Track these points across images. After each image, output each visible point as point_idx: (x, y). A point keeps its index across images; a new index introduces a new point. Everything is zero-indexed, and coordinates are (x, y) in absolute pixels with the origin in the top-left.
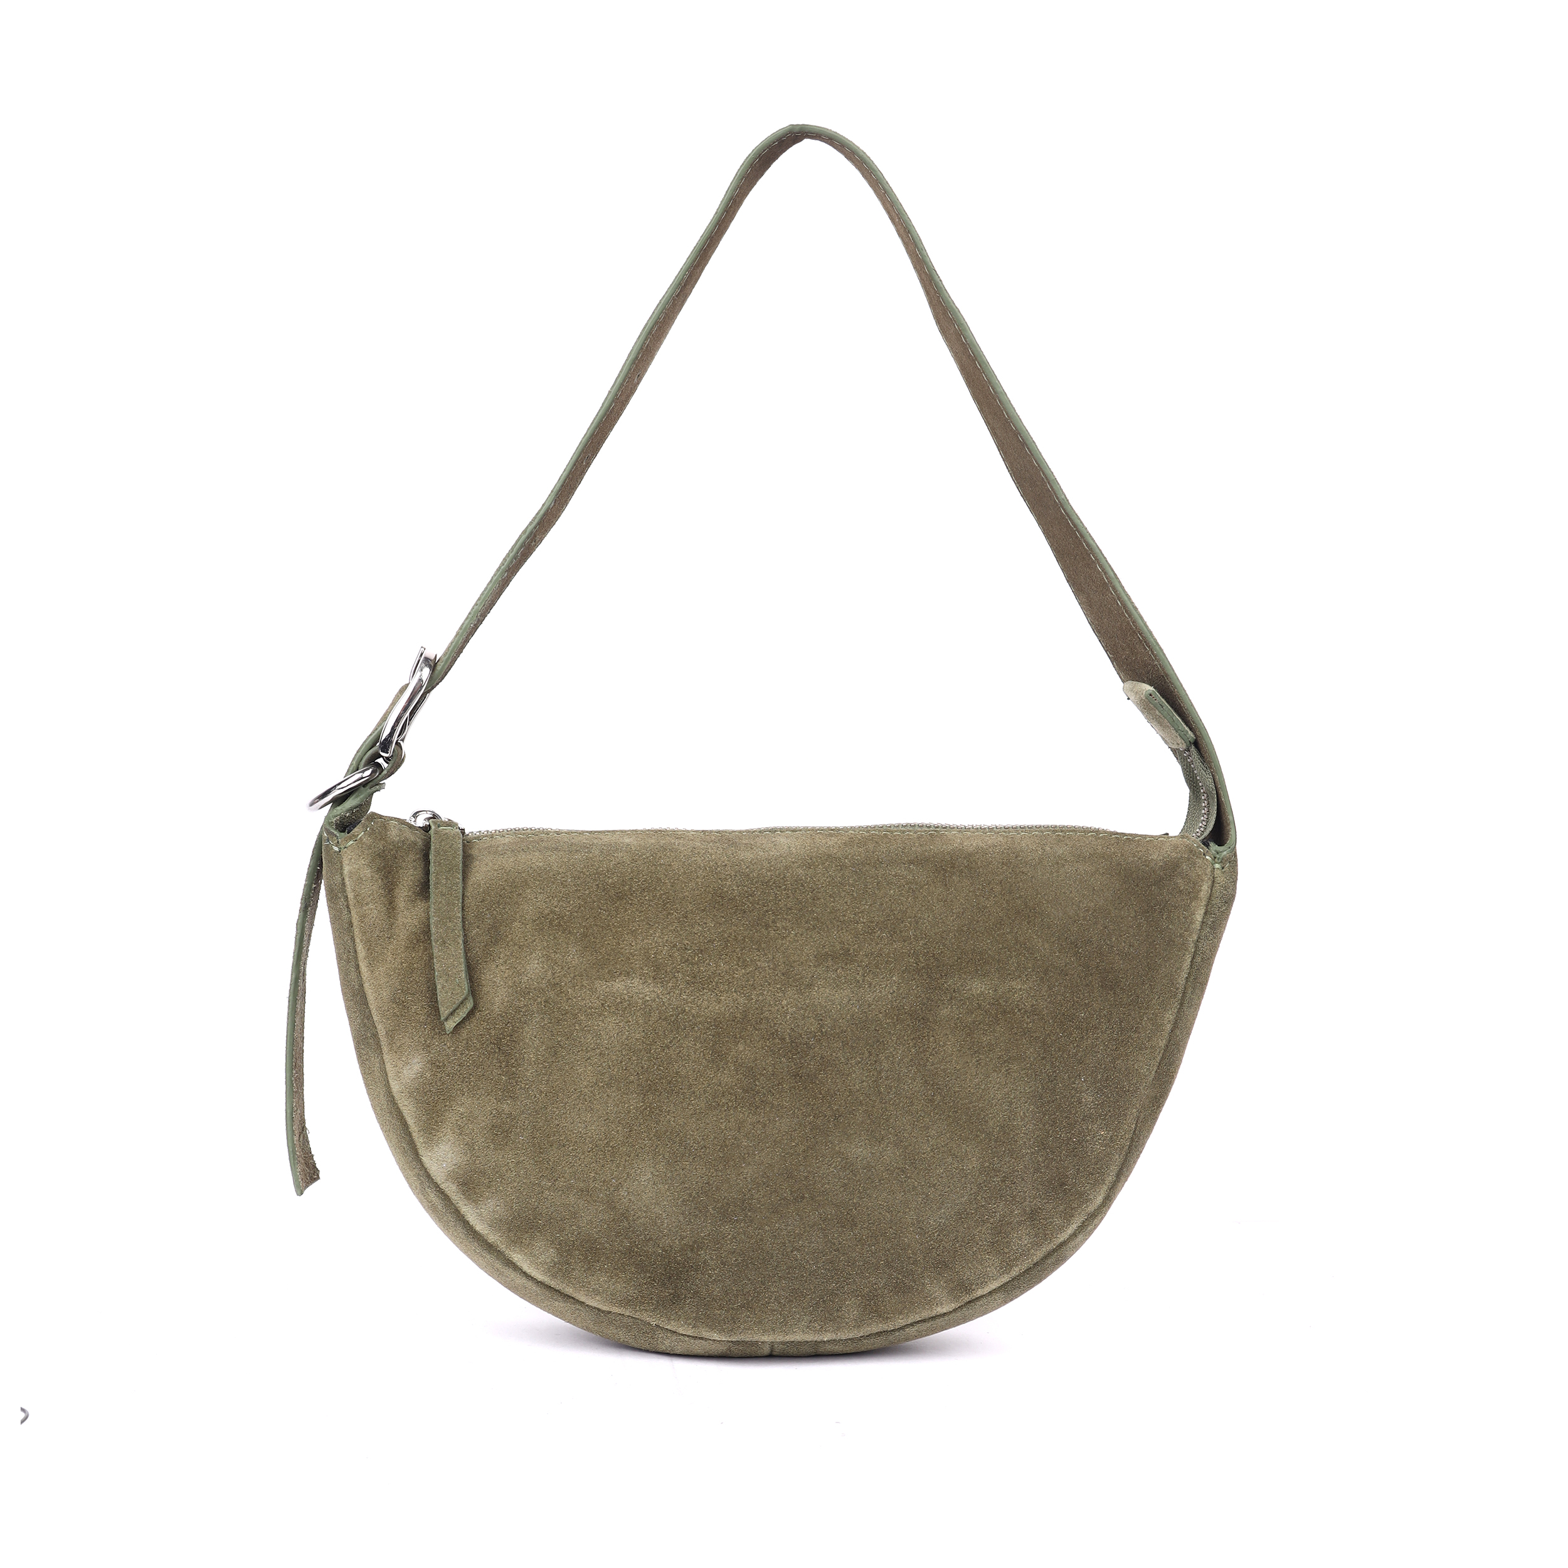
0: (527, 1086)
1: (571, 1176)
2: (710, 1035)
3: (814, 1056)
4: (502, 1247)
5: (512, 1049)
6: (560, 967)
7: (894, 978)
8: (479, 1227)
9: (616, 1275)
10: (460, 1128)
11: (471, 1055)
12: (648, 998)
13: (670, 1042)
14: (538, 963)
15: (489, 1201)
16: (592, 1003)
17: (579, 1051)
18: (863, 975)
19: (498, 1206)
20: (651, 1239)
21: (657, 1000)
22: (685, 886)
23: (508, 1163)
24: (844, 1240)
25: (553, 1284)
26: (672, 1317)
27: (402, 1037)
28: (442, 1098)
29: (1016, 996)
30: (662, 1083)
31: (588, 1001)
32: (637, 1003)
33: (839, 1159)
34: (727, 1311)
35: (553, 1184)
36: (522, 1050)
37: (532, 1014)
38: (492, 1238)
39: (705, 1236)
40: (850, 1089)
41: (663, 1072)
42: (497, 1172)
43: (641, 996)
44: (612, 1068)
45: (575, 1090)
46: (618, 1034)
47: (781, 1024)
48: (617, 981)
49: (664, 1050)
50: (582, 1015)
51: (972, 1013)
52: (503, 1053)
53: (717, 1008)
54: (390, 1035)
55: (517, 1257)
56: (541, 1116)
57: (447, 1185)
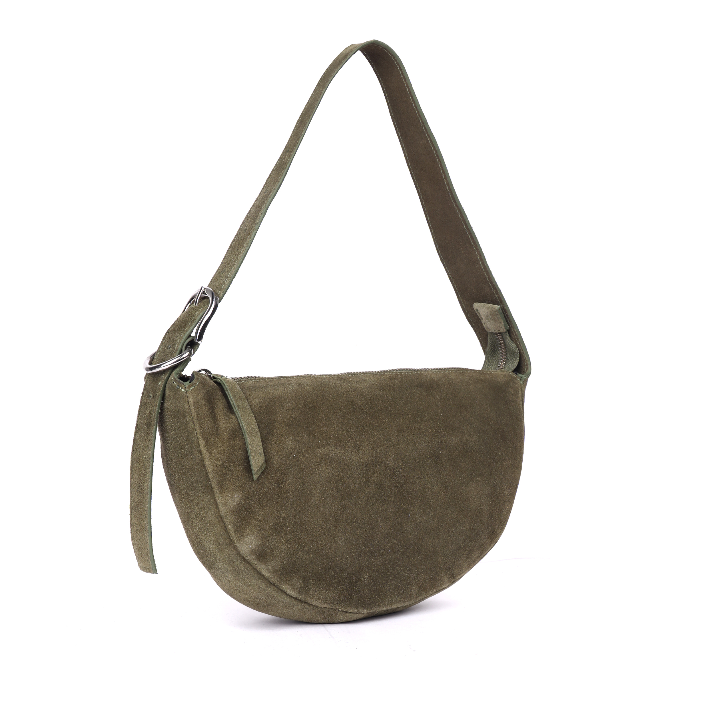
0: (292, 503)
1: (311, 544)
2: (364, 471)
3: (402, 477)
4: (277, 583)
5: (284, 485)
6: (301, 444)
7: (427, 439)
8: (267, 575)
9: (329, 589)
10: (259, 527)
11: (265, 490)
12: (339, 456)
13: (349, 476)
14: (291, 442)
15: (273, 561)
16: (317, 460)
17: (313, 484)
18: (416, 438)
19: (277, 563)
20: (343, 570)
21: (343, 456)
22: (339, 401)
23: (282, 541)
24: (415, 560)
25: (300, 598)
26: (348, 605)
27: (227, 484)
28: (248, 513)
29: (470, 444)
30: (347, 495)
31: (315, 459)
32: (335, 458)
33: (414, 524)
34: (370, 599)
35: (303, 549)
36: (288, 486)
37: (292, 468)
38: (273, 579)
39: (364, 565)
40: (415, 490)
41: (347, 490)
42: (277, 547)
43: (336, 455)
44: (327, 490)
45: (313, 502)
46: (328, 474)
47: (389, 463)
48: (325, 448)
49: (347, 480)
50: (313, 466)
51: (454, 452)
52: (279, 488)
53: (366, 458)
54: (220, 484)
55: (285, 587)
56: (298, 517)
57: (250, 556)
